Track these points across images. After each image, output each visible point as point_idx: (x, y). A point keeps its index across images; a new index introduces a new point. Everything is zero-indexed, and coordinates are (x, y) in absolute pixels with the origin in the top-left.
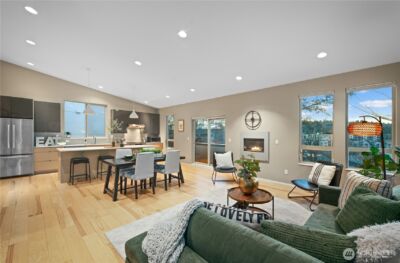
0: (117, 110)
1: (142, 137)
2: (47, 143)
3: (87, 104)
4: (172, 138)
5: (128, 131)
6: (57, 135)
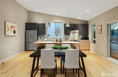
1: (78, 37)
2: (42, 39)
3: (55, 23)
4: (94, 38)
5: (71, 34)
6: (45, 36)
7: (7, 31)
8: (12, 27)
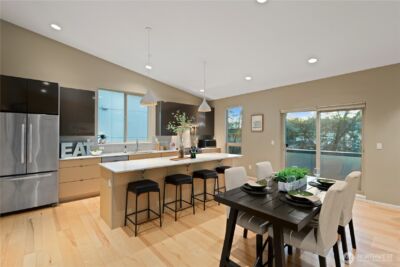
0: (165, 101)
2: (77, 151)
6: (89, 139)
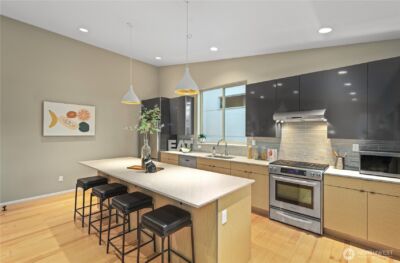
3: (224, 88)
7: (50, 126)
8: (71, 115)
